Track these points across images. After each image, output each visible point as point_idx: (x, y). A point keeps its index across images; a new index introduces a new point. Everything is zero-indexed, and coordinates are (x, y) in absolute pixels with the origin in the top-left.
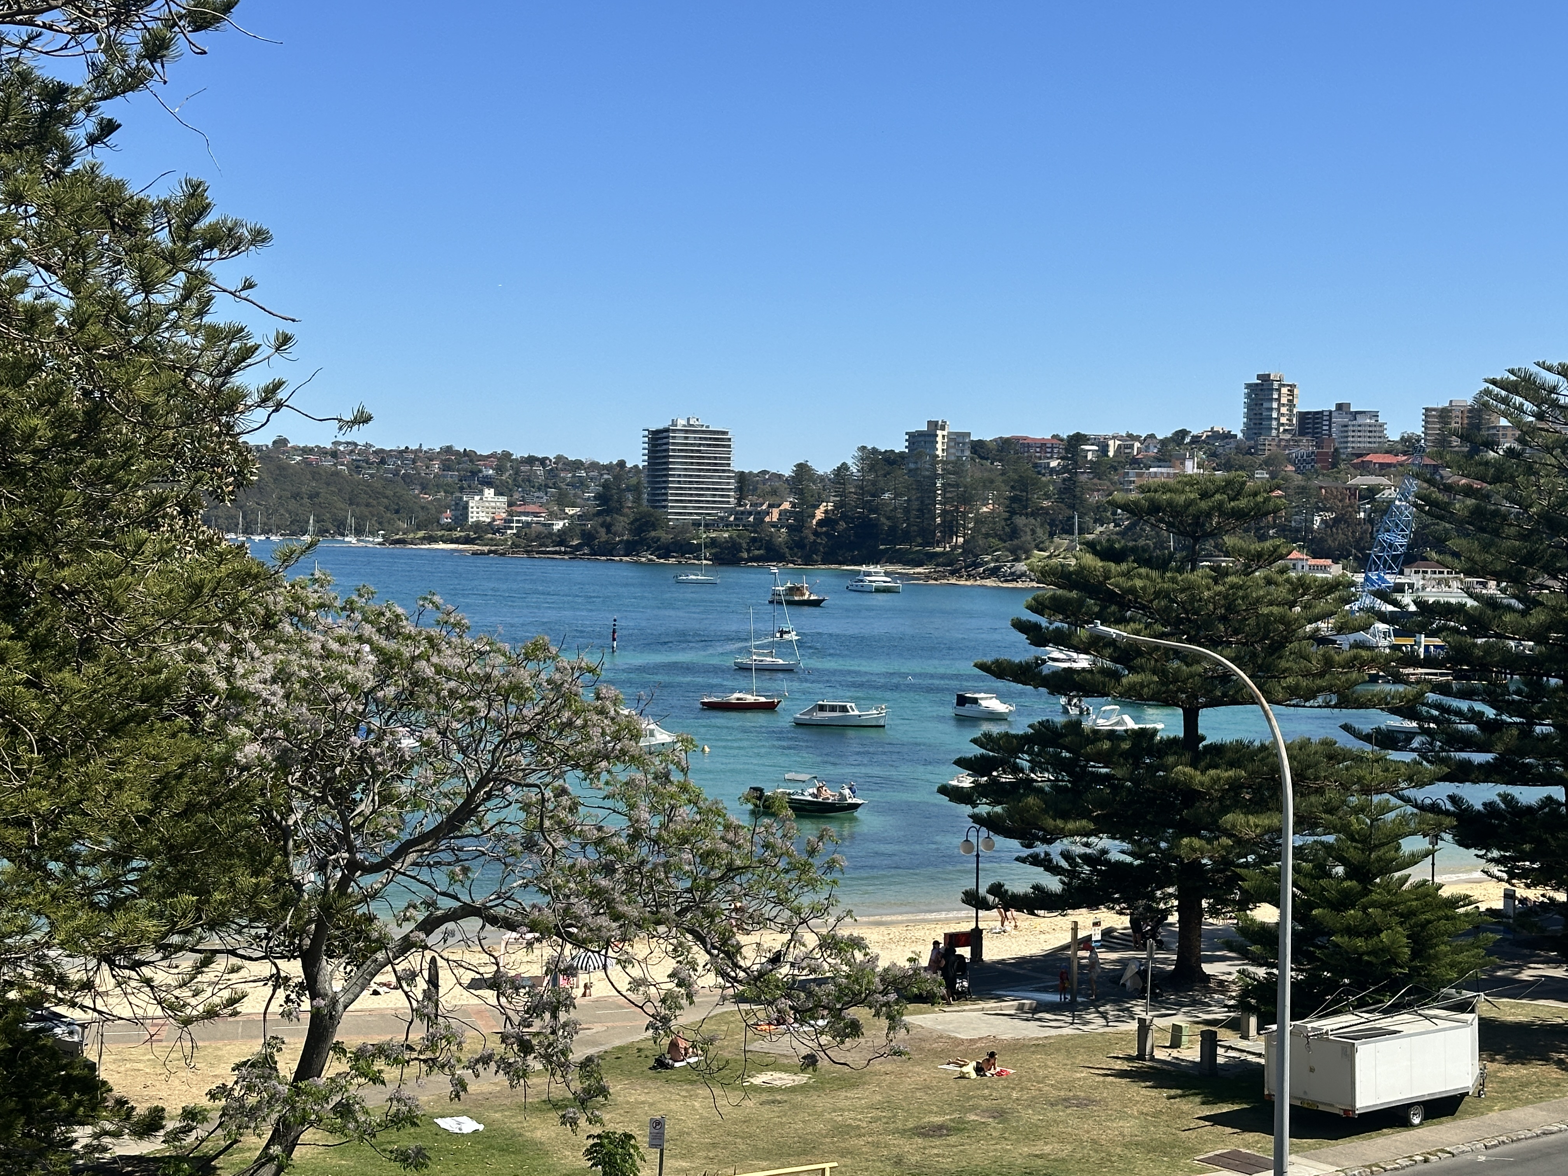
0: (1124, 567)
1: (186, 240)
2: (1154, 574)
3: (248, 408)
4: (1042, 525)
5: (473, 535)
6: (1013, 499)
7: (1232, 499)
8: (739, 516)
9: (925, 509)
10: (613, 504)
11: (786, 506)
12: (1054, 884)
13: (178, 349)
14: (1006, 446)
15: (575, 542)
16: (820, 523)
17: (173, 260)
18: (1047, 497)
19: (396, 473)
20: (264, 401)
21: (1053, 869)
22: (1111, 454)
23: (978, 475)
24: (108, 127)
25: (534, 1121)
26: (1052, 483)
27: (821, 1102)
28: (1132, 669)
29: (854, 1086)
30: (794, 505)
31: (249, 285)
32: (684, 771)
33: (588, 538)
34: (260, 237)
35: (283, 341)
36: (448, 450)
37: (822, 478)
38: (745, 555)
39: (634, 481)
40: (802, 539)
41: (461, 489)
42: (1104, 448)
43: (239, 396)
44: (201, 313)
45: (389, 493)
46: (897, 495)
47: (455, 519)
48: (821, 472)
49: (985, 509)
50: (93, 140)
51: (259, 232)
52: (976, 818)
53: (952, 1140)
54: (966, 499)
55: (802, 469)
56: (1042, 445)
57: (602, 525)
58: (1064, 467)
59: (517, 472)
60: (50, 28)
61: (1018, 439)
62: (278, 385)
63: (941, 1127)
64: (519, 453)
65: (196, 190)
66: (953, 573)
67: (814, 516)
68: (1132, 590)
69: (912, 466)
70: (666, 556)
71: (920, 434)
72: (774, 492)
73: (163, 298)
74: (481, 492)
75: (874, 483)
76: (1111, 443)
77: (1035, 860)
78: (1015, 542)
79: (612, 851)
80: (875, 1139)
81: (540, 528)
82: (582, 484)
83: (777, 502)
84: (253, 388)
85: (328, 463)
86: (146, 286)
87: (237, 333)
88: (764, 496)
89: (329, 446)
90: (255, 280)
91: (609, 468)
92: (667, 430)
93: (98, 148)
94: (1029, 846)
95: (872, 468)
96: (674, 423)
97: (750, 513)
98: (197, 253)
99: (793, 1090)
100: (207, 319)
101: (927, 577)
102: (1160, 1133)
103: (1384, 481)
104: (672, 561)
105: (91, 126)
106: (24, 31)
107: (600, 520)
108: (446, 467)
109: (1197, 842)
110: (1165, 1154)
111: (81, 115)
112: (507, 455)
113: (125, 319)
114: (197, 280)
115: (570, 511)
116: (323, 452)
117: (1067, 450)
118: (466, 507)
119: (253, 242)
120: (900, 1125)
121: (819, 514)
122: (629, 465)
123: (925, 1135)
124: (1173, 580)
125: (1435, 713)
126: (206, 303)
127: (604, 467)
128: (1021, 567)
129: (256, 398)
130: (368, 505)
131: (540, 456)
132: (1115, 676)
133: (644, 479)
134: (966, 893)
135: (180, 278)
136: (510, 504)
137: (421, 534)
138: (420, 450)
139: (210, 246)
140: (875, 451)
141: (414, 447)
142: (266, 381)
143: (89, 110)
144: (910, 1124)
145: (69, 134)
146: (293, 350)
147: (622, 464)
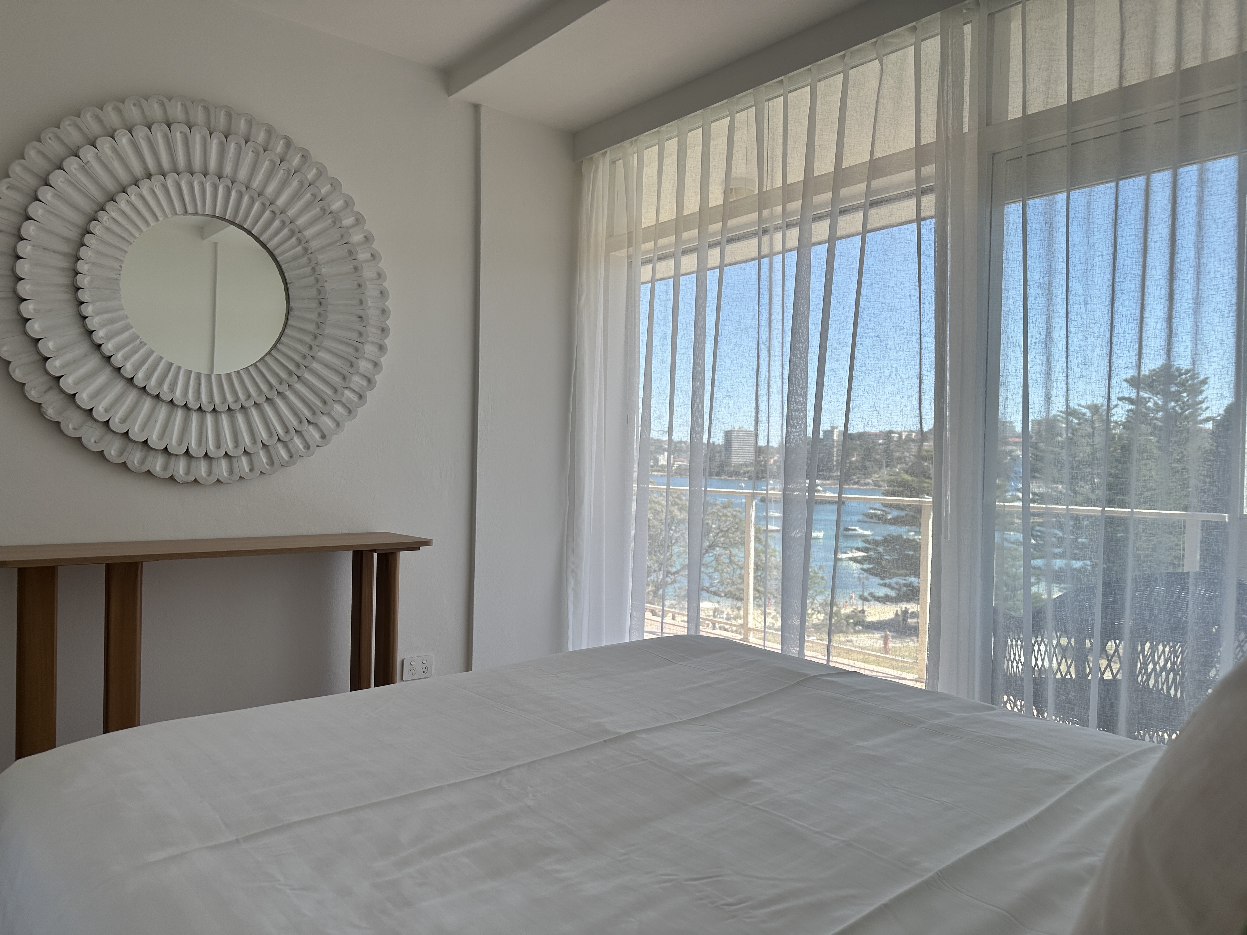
4: (876, 465)
5: (660, 469)
6: (864, 455)
8: (758, 462)
9: (830, 459)
10: (711, 458)
11: (776, 458)
12: (892, 593)
18: (878, 454)
21: (892, 588)
22: (904, 437)
26: (880, 449)
39: (718, 449)
41: (656, 453)
42: (900, 434)
47: (654, 463)
49: (853, 459)
56: (876, 435)
57: (707, 465)
58: (885, 442)
59: (676, 447)
70: (731, 476)
71: (828, 431)
72: (771, 453)
74: (663, 454)
76: (903, 433)
77: (885, 585)
81: (684, 467)
83: (773, 456)
88: (767, 455)
92: (731, 431)
94: (883, 579)
96: (734, 428)
97: (762, 461)
103: (1015, 448)
104: (734, 478)
118: (658, 459)
122: (717, 444)
125: (1039, 534)
128: (869, 481)
133: (723, 449)
136: (674, 458)
147: (715, 443)
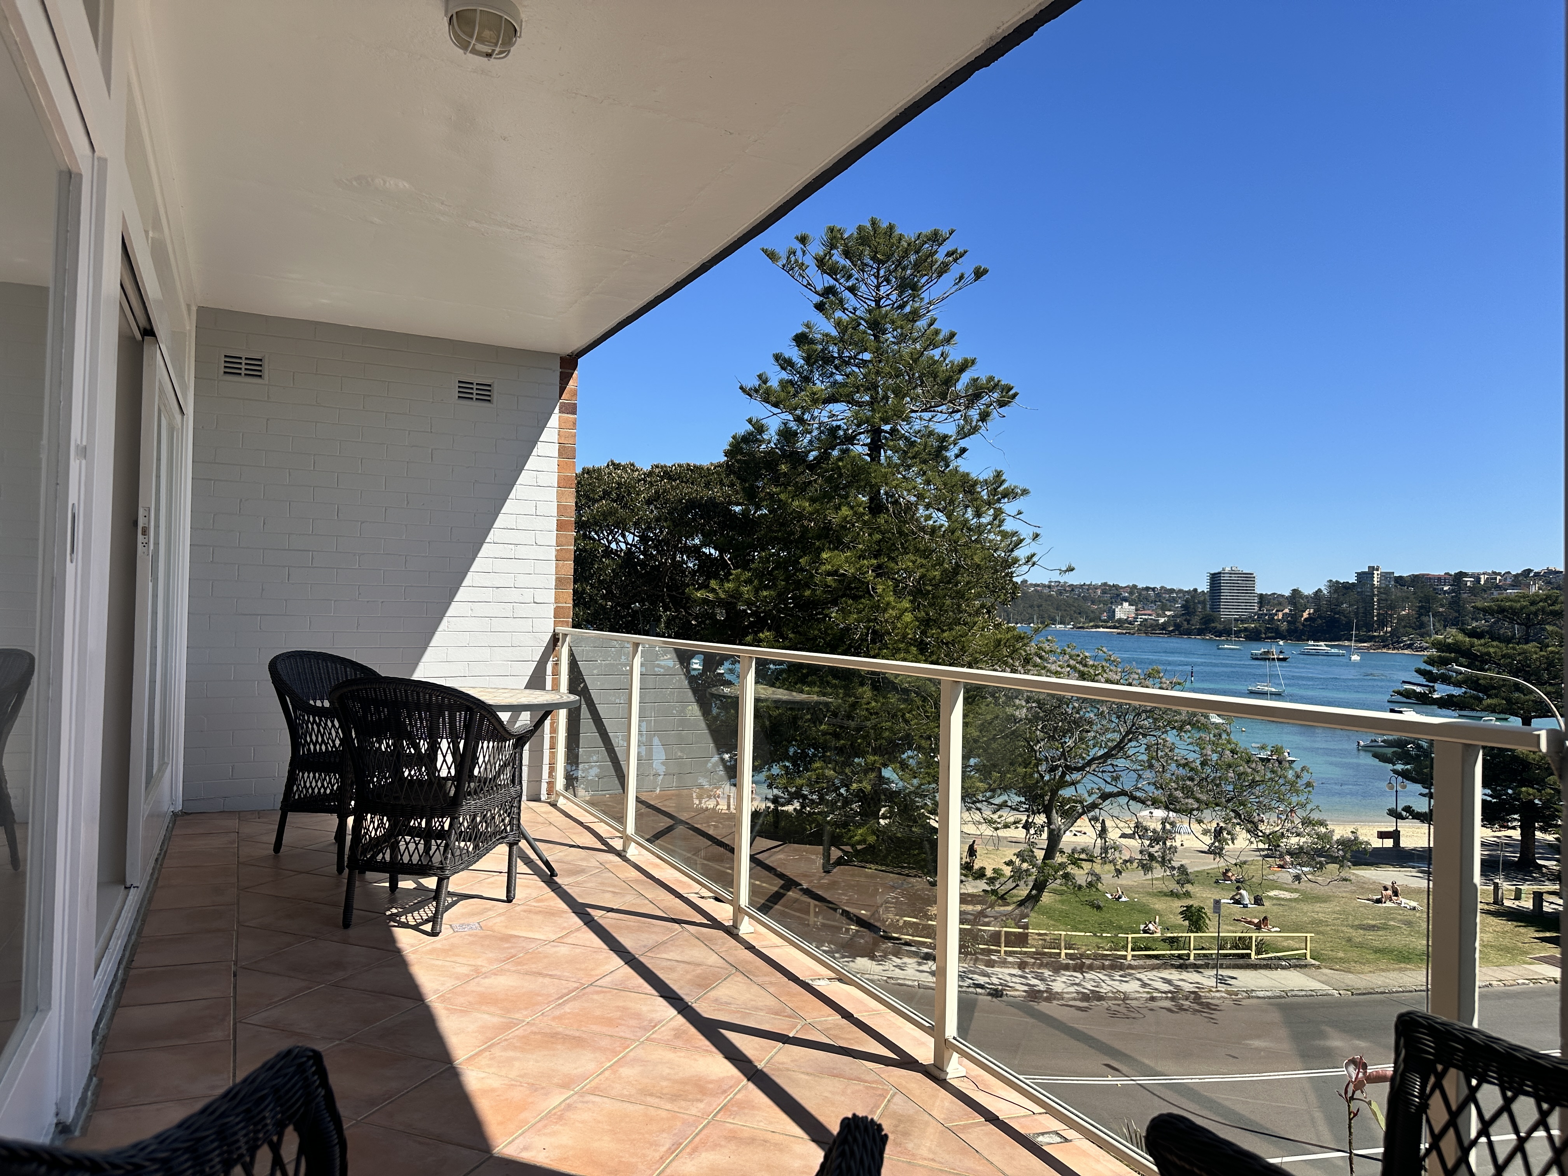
0: (1482, 641)
1: (994, 496)
2: (1502, 645)
3: (1020, 565)
4: (1439, 621)
6: (1421, 607)
7: (1550, 605)
8: (1260, 615)
9: (1368, 612)
10: (1191, 610)
11: (1287, 611)
13: (990, 541)
14: (1416, 580)
15: (1171, 629)
16: (1306, 620)
17: (989, 504)
18: (1442, 606)
19: (1079, 595)
20: (1027, 562)
22: (1482, 582)
23: (1399, 594)
24: (963, 450)
25: (1155, 900)
26: (1446, 599)
27: (1306, 907)
28: (1489, 696)
29: (1325, 901)
30: (1291, 610)
31: (1020, 513)
32: (1228, 735)
33: (1178, 627)
34: (1025, 492)
35: (1036, 536)
36: (1105, 584)
37: (1307, 597)
38: (1263, 636)
40: (1296, 628)
41: (1112, 603)
42: (1478, 580)
43: (1016, 561)
44: (1000, 526)
45: (1076, 605)
46: (1350, 605)
47: (1108, 617)
48: (1306, 594)
49: (1404, 613)
50: (957, 456)
51: (1025, 490)
52: (1395, 772)
53: (1380, 933)
54: (1392, 607)
55: (1295, 592)
56: (1439, 578)
57: (1185, 620)
58: (1453, 590)
59: (1140, 595)
60: (941, 412)
61: (1423, 575)
62: (1033, 555)
63: (1374, 926)
64: (1140, 586)
65: (999, 474)
66: (1384, 647)
67: (1302, 616)
68: (1488, 654)
69: (1359, 590)
70: (1220, 636)
71: (1364, 573)
72: (1280, 604)
73: (985, 520)
74: (1122, 604)
75: (1337, 599)
76: (1482, 576)
78: (1423, 630)
79: (1192, 769)
80: (1336, 927)
81: (1152, 622)
82: (1174, 600)
83: (1282, 608)
84: (1022, 557)
85: (1046, 591)
86: (978, 515)
87: (1015, 534)
88: (1274, 606)
89: (1047, 583)
90: (1022, 510)
91: (1188, 592)
92: (1220, 573)
93: (959, 459)
95: (1336, 591)
96: (1224, 569)
97: (1266, 615)
98: (999, 501)
99: (1290, 900)
100: (1002, 528)
101: (1368, 648)
102: (1506, 942)
104: (1223, 638)
105: (955, 450)
106: (930, 414)
107: (1184, 618)
108: (1104, 592)
109: (1531, 790)
110: (1509, 953)
111: (952, 446)
112: (1135, 586)
113: (969, 529)
114: (998, 513)
115: (1168, 613)
116: (1044, 586)
117: (1454, 581)
118: (1114, 611)
119: (1022, 495)
120: (1350, 923)
121: (1305, 615)
122: (1199, 591)
123: (1365, 929)
124: (1514, 649)
126: (1002, 522)
127: (1186, 592)
128: (1426, 643)
129: (1024, 561)
130: (1065, 610)
131: (1152, 586)
132: (1480, 700)
133: (1208, 598)
134: (1389, 810)
135: (991, 512)
136: (1136, 610)
137: (1091, 624)
138: (1091, 584)
139: (1004, 497)
140: (1337, 582)
141: (1088, 583)
142: (1028, 554)
143: (955, 444)
144: (1356, 923)
145: (948, 454)
146: (1040, 540)
147: (1195, 590)
